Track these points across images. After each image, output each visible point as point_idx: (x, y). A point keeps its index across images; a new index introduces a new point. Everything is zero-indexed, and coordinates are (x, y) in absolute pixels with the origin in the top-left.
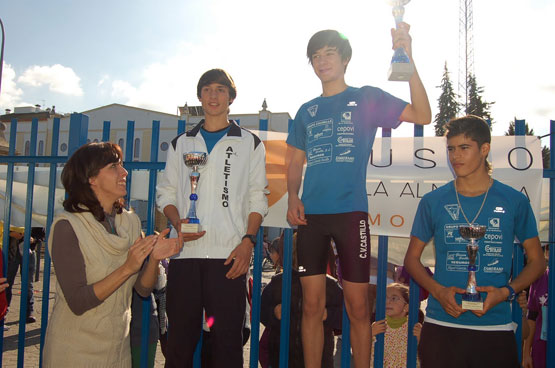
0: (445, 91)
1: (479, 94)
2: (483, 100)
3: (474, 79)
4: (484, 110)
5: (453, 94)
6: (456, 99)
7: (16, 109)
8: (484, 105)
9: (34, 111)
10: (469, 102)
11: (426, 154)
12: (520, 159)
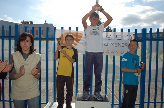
11: (109, 36)
12: (129, 37)
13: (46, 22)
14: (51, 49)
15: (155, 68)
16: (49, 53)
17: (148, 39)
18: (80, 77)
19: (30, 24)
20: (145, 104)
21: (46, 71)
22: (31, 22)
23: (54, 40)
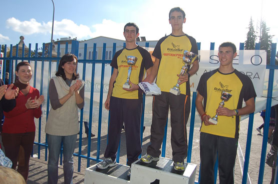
0: (250, 30)
1: (267, 32)
2: (269, 34)
3: (265, 25)
4: (269, 39)
5: (254, 32)
6: (255, 34)
7: (61, 38)
8: (269, 37)
9: (68, 39)
10: (261, 35)
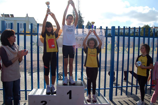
1: (81, 15)
8: (82, 18)
11: (84, 32)
12: (101, 34)
13: (27, 15)
14: (35, 43)
15: (122, 59)
16: (33, 46)
17: (116, 35)
18: (60, 67)
19: (10, 16)
20: (114, 88)
21: (30, 63)
22: (12, 16)
23: (38, 35)
